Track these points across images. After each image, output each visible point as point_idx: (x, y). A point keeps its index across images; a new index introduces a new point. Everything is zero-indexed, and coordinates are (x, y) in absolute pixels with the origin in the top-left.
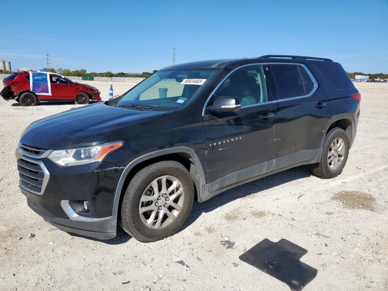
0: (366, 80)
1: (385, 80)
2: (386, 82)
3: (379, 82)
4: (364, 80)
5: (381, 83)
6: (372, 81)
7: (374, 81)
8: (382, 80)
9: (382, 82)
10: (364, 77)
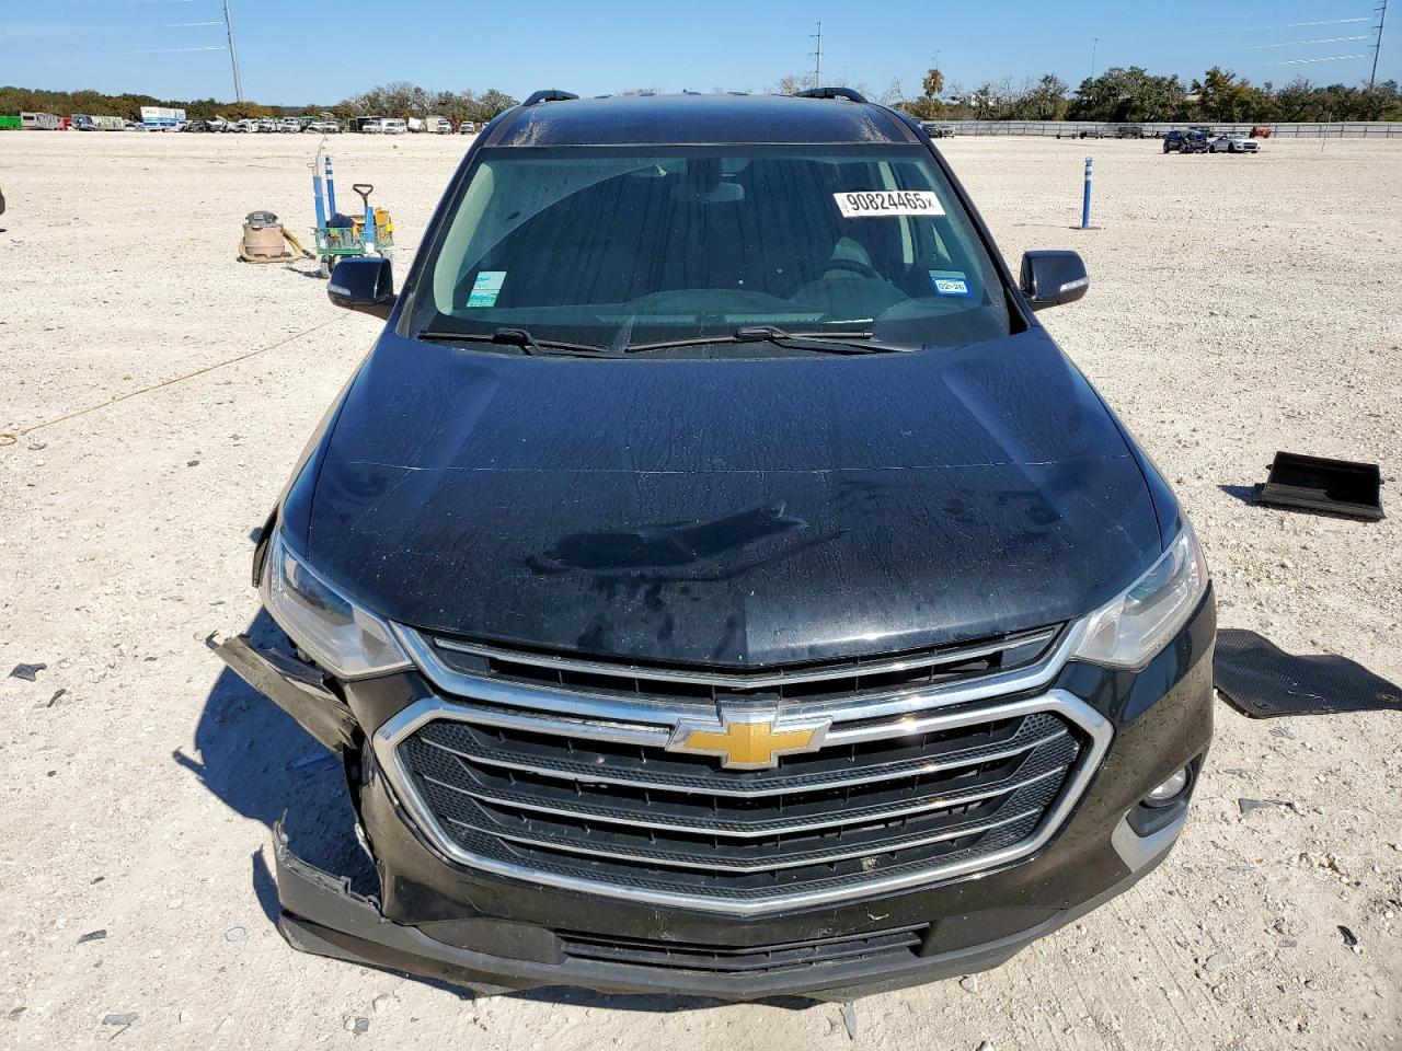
0: (179, 126)
1: (242, 126)
2: (245, 132)
3: (225, 130)
4: (173, 125)
5: (232, 134)
6: (201, 130)
7: (209, 129)
8: (231, 125)
9: (233, 131)
10: (171, 113)
